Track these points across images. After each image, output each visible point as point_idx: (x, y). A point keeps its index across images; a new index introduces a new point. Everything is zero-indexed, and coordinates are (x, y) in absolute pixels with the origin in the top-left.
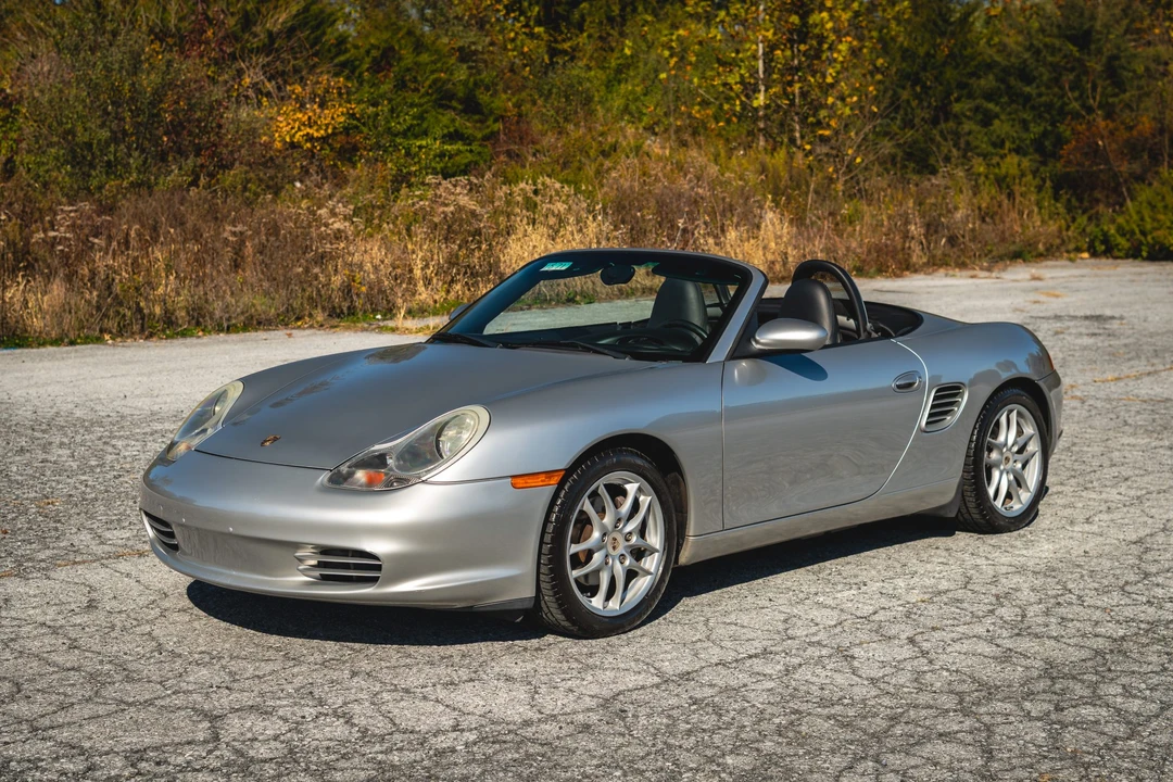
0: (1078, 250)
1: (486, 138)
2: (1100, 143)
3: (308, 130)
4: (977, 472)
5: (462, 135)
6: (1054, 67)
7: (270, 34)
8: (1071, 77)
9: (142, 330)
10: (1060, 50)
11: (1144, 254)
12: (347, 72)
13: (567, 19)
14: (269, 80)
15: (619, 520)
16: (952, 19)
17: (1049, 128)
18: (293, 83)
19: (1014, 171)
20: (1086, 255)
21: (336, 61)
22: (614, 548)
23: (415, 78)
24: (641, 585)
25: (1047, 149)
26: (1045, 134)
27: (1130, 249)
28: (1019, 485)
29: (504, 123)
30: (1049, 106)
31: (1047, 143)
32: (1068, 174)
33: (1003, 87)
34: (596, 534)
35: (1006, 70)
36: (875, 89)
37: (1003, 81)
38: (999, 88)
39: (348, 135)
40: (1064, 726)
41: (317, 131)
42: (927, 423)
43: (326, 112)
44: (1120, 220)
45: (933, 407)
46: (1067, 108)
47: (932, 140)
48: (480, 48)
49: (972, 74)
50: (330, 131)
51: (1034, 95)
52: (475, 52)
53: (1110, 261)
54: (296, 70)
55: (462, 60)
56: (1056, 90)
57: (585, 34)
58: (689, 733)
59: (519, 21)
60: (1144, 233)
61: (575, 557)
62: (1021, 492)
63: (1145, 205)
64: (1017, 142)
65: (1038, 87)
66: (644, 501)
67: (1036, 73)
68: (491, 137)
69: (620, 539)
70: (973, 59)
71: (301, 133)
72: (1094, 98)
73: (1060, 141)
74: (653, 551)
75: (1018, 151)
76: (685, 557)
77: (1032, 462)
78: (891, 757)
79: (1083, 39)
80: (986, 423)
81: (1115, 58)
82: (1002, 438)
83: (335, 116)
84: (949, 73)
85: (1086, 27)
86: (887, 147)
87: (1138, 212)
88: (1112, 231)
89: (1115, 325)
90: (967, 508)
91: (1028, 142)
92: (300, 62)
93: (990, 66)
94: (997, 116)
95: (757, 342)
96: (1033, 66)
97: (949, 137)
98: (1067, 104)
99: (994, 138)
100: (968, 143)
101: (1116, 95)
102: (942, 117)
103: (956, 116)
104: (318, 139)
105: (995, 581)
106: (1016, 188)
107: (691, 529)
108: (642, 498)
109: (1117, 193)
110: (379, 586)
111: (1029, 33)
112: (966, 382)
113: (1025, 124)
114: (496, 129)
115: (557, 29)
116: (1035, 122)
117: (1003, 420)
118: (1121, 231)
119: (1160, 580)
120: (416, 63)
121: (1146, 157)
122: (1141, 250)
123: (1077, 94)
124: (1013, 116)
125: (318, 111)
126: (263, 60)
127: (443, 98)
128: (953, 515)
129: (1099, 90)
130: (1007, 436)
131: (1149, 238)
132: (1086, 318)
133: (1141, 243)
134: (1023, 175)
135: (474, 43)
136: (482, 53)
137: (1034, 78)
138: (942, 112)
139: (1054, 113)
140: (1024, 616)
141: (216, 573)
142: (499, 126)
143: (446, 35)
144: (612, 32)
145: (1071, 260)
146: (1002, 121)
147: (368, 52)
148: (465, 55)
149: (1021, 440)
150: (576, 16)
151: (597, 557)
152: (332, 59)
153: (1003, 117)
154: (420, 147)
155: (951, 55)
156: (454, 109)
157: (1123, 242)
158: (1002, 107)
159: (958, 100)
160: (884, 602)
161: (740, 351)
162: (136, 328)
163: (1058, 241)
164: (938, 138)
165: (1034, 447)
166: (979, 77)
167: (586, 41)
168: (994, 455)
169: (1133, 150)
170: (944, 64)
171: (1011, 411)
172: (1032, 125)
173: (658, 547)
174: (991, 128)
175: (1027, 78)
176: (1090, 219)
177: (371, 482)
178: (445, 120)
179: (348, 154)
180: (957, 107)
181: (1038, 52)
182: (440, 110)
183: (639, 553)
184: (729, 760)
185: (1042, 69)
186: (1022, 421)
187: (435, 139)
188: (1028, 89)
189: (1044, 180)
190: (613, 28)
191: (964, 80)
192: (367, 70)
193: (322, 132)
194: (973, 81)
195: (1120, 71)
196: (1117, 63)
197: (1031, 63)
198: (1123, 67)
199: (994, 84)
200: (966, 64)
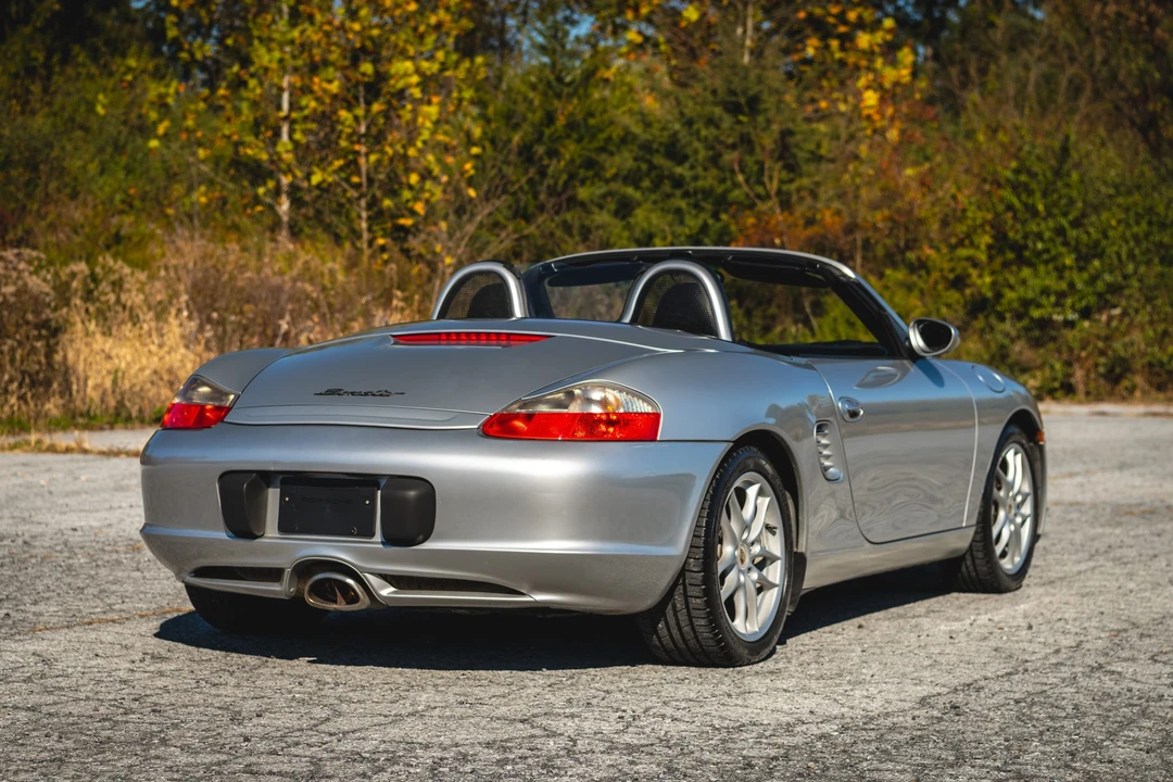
2: (777, 241)
6: (711, 143)
17: (711, 221)
30: (707, 193)
33: (644, 167)
35: (647, 147)
36: (475, 168)
37: (644, 160)
46: (730, 197)
47: (551, 235)
49: (602, 150)
51: (688, 179)
56: (715, 171)
65: (692, 167)
67: (689, 151)
70: (601, 130)
81: (788, 133)
85: (751, 93)
86: (509, 239)
93: (626, 139)
94: (638, 204)
96: (683, 141)
97: (575, 231)
98: (730, 191)
99: (637, 234)
101: (791, 181)
102: (565, 206)
103: (582, 204)
113: (678, 215)
116: (691, 212)
124: (662, 204)
129: (776, 174)
137: (687, 156)
139: (715, 201)
146: (646, 211)
153: (647, 206)
155: (571, 126)
158: (643, 194)
159: (583, 182)
166: (612, 154)
170: (561, 137)
172: (688, 217)
174: (632, 220)
175: (674, 152)
180: (583, 193)
181: (689, 123)
185: (697, 144)
188: (679, 170)
191: (593, 155)
194: (603, 157)
195: (794, 150)
196: (791, 140)
197: (684, 136)
198: (797, 146)
199: (630, 163)
200: (593, 137)
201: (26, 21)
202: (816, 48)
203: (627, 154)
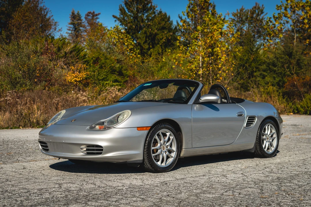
0: (290, 112)
1: (124, 82)
2: (295, 83)
3: (76, 79)
4: (260, 141)
5: (118, 81)
6: (282, 62)
7: (66, 53)
8: (287, 65)
9: (31, 126)
10: (284, 58)
11: (308, 113)
12: (86, 63)
13: (147, 53)
14: (65, 65)
15: (165, 142)
16: (254, 50)
17: (281, 79)
18: (72, 66)
19: (271, 90)
20: (292, 114)
21: (83, 60)
22: (163, 149)
23: (105, 66)
24: (171, 160)
25: (280, 85)
26: (280, 81)
27: (304, 112)
28: (271, 146)
29: (129, 78)
30: (281, 73)
31: (280, 83)
32: (286, 91)
33: (268, 68)
34: (159, 145)
35: (269, 64)
36: (233, 69)
37: (268, 67)
38: (267, 68)
39: (86, 80)
40: (282, 186)
41: (78, 79)
42: (246, 126)
43: (80, 74)
44: (301, 104)
45: (247, 122)
46: (286, 74)
47: (249, 83)
48: (123, 59)
49: (259, 65)
50: (81, 79)
51: (277, 70)
52: (121, 61)
53: (299, 115)
54: (72, 63)
55: (118, 63)
56: (283, 69)
57: (152, 58)
58: (184, 187)
59: (134, 53)
60: (308, 107)
61: (153, 150)
62: (272, 148)
63: (308, 99)
64: (272, 83)
65: (278, 68)
66: (171, 138)
67: (277, 64)
68: (126, 82)
69: (165, 147)
70: (259, 61)
71: (73, 80)
72: (293, 71)
73: (284, 83)
74: (174, 151)
75: (273, 85)
76: (182, 154)
77: (274, 140)
78: (236, 191)
79: (290, 55)
80: (262, 128)
81: (299, 60)
82: (266, 132)
83: (83, 75)
84: (253, 64)
85: (291, 51)
86: (236, 84)
87: (306, 102)
88: (299, 107)
89: (300, 126)
90: (257, 150)
91: (275, 83)
92: (73, 60)
93: (264, 63)
94: (266, 76)
95: (201, 100)
96: (276, 62)
97: (253, 82)
98: (286, 73)
99: (266, 82)
100: (259, 84)
101: (299, 70)
102: (251, 77)
103: (255, 76)
104: (78, 81)
105: (265, 165)
106: (272, 95)
107: (184, 147)
108: (171, 137)
109: (300, 97)
110: (102, 155)
111: (275, 53)
112: (257, 116)
113: (274, 78)
114: (127, 80)
115: (144, 56)
116: (277, 77)
117: (267, 127)
118: (302, 107)
119: (309, 165)
120: (105, 62)
121: (308, 87)
122: (307, 112)
123: (289, 70)
124: (271, 76)
125: (78, 74)
126: (63, 60)
127: (113, 71)
128: (253, 152)
129: (295, 69)
130: (268, 132)
131: (309, 109)
132: (292, 125)
133: (307, 110)
134: (274, 91)
135: (121, 58)
136: (123, 61)
137: (277, 66)
138: (251, 75)
139: (282, 75)
140: (272, 170)
141: (59, 154)
142: (128, 79)
143: (113, 56)
144: (159, 57)
145: (288, 115)
146: (268, 77)
147: (92, 59)
148: (119, 61)
149: (272, 134)
150: (149, 52)
151: (159, 151)
152: (82, 60)
153: (268, 76)
154: (106, 83)
155: (254, 60)
156: (116, 74)
157: (302, 110)
158: (268, 74)
159: (256, 72)
160: (235, 168)
161: (197, 102)
162: (29, 125)
163: (284, 110)
164: (250, 82)
165: (275, 136)
166: (261, 66)
167: (152, 60)
168: (264, 137)
169: (304, 85)
170: (252, 62)
171: (268, 125)
172: (276, 78)
173: (175, 150)
174: (265, 79)
175: (274, 65)
176: (293, 104)
177: (100, 128)
178: (113, 77)
179: (86, 85)
180: (255, 74)
181: (278, 58)
182: (112, 74)
183: (170, 152)
184: (194, 191)
185: (279, 63)
186: (272, 129)
187: (111, 81)
188: (275, 69)
189: (280, 93)
190: (159, 56)
191: (257, 66)
192: (92, 63)
193: (79, 79)
194: (260, 67)
195: (300, 64)
196: (299, 61)
197: (276, 61)
198: (301, 63)
199: (266, 67)
200: (258, 62)
201: (158, 44)
202: (308, 42)
203: (265, 65)
